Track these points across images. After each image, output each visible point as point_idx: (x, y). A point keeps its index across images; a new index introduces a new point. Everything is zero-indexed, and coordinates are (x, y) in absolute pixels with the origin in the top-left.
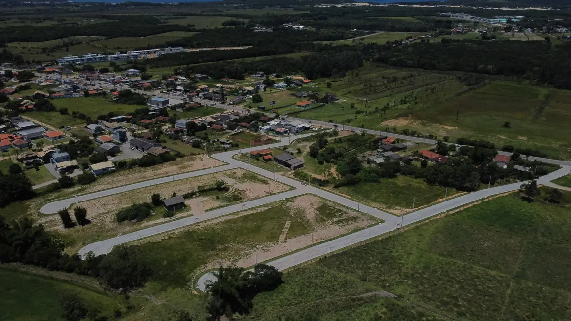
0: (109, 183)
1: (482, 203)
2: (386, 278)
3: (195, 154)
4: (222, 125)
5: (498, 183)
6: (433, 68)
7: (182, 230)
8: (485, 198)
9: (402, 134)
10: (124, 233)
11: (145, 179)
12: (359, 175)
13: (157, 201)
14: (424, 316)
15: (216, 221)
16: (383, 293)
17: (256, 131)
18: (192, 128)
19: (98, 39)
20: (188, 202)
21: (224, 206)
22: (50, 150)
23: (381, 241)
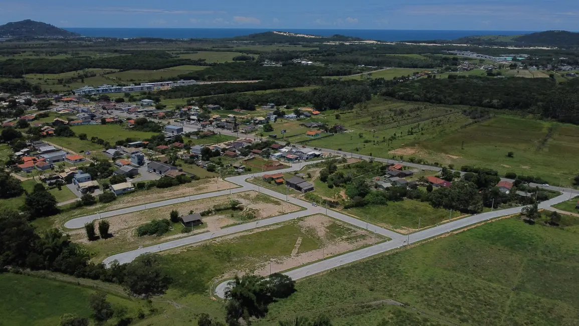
0: (129, 202)
1: (485, 224)
2: (393, 288)
3: (211, 178)
4: (235, 151)
5: (501, 207)
6: (440, 102)
7: (200, 244)
8: (488, 220)
9: (408, 162)
10: (144, 246)
11: (163, 199)
12: (367, 197)
13: (175, 218)
14: (428, 321)
15: (231, 237)
16: (390, 301)
17: (268, 157)
18: (207, 154)
19: (112, 71)
20: (204, 220)
21: (239, 224)
22: (72, 172)
23: (388, 256)
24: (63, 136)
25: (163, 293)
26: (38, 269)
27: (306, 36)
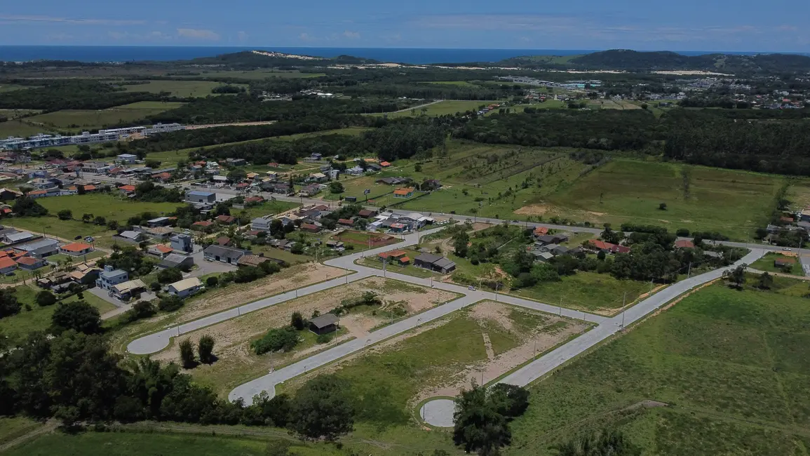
0: (206, 307)
1: (691, 295)
2: (642, 386)
3: (303, 263)
4: (313, 223)
5: (694, 272)
6: (533, 144)
7: (354, 356)
8: (691, 290)
9: (550, 223)
10: (276, 368)
13: (298, 323)
14: (711, 421)
15: (393, 342)
16: (650, 403)
17: (364, 229)
18: (279, 229)
19: (31, 113)
21: (390, 323)
22: (91, 269)
23: (608, 346)
24: (29, 215)
25: (351, 430)
26: (133, 420)
27: (300, 58)
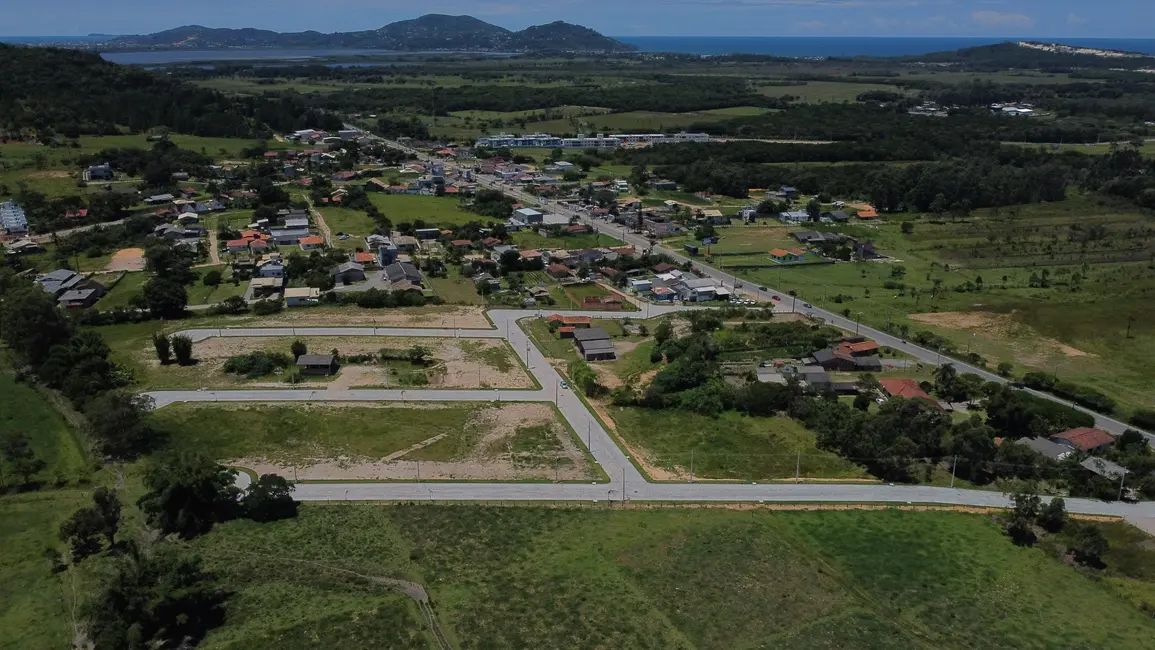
2: (457, 568)
3: (465, 305)
10: (210, 389)
12: (684, 394)
16: (414, 588)
19: (594, 111)
20: (345, 368)
22: (270, 260)
24: (350, 207)
25: (132, 461)
27: (1099, 53)
